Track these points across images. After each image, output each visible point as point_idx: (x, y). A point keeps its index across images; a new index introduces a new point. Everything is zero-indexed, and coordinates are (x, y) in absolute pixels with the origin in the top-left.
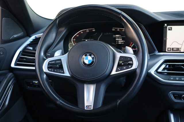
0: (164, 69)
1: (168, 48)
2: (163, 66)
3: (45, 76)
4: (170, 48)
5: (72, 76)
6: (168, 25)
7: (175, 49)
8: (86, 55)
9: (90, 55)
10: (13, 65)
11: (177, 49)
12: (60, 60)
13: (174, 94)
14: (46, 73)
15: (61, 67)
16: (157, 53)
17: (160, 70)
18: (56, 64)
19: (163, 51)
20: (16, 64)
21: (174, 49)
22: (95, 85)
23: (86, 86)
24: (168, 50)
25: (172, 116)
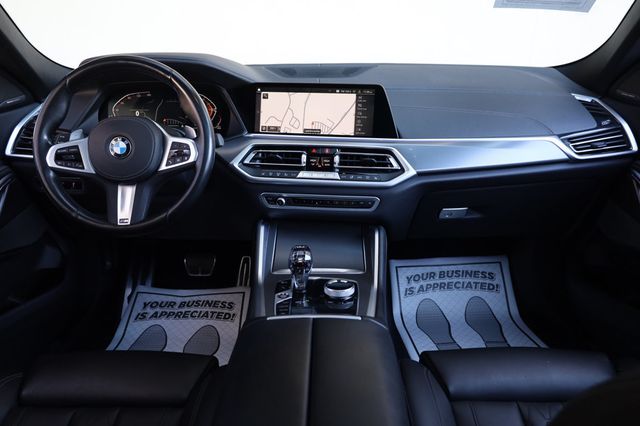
0: (254, 159)
1: (262, 127)
2: (252, 155)
3: (52, 174)
4: (266, 127)
5: (97, 174)
6: (262, 91)
7: (273, 128)
8: (116, 140)
9: (123, 140)
10: (8, 151)
11: (275, 128)
12: (77, 147)
13: (267, 197)
14: (53, 169)
15: (78, 160)
16: (246, 134)
17: (247, 161)
18: (70, 154)
19: (255, 131)
20: (15, 150)
21: (271, 128)
22: (135, 188)
23: (120, 188)
24: (262, 130)
25: (262, 229)
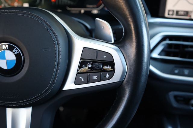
1: (169, 11)
4: (173, 11)
7: (182, 13)
9: (11, 49)
11: (186, 13)
13: (176, 97)
19: (160, 15)
21: (180, 13)
24: (169, 14)
